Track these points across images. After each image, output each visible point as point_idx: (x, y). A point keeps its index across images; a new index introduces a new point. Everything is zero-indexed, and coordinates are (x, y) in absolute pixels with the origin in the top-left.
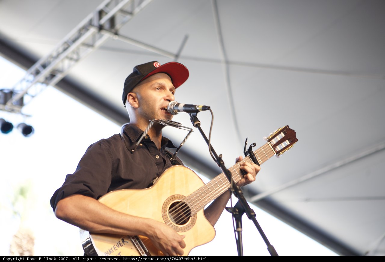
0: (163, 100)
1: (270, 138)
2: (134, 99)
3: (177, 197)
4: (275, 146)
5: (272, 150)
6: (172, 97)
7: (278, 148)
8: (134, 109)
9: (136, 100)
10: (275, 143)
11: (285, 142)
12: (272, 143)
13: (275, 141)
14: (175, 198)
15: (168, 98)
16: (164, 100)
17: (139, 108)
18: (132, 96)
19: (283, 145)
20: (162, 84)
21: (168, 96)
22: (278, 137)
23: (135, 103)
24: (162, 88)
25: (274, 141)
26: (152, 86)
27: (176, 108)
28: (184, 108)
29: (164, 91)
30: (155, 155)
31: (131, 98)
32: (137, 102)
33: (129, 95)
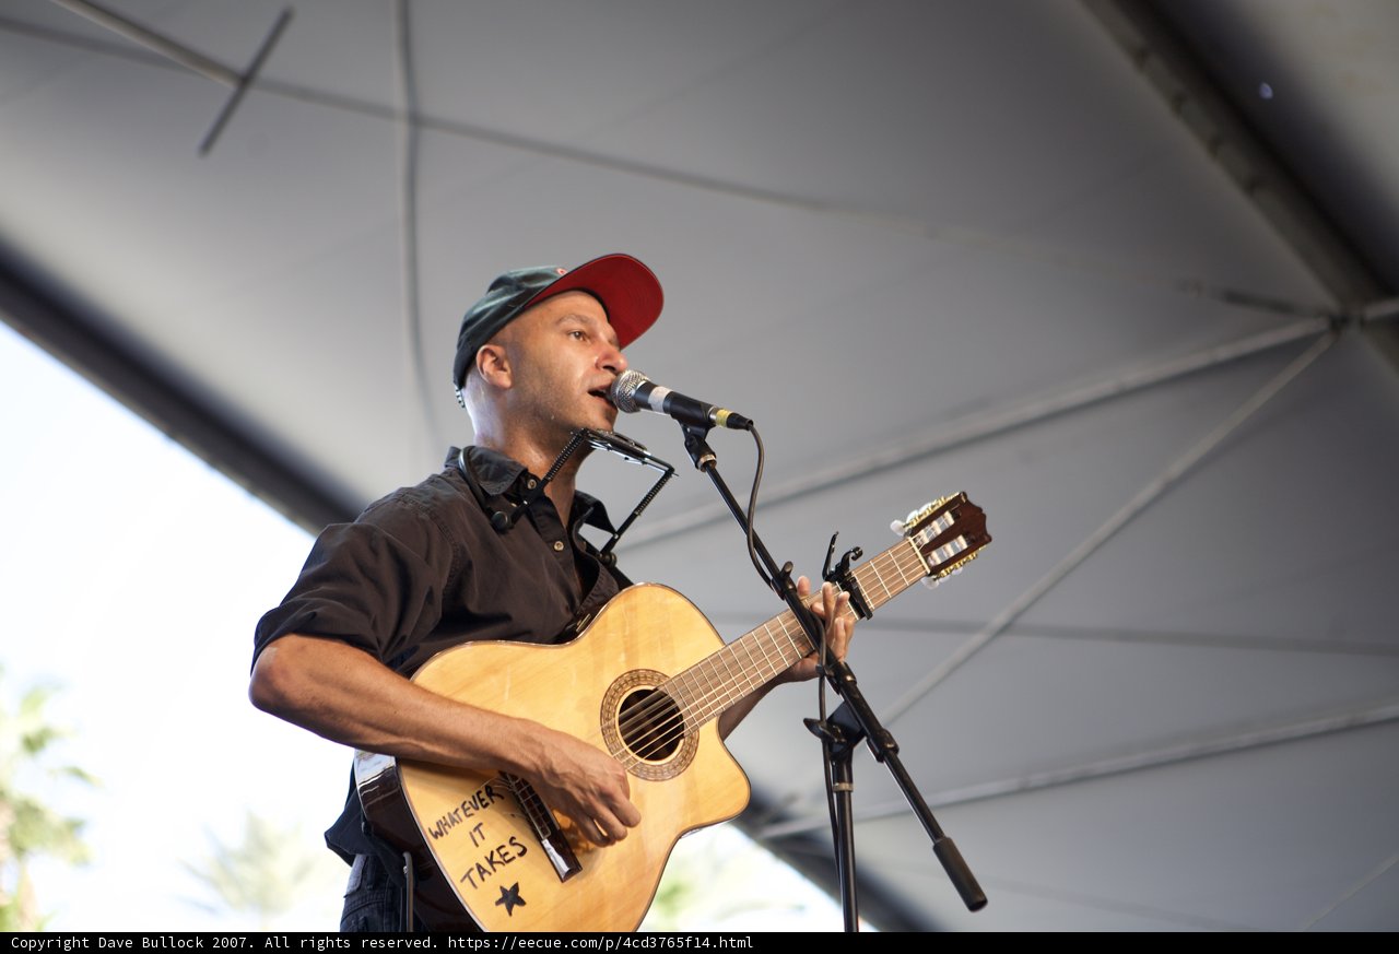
2: (498, 363)
3: (646, 677)
8: (495, 390)
9: (506, 365)
14: (639, 677)
15: (608, 363)
16: (598, 367)
17: (511, 390)
18: (493, 354)
23: (502, 372)
24: (588, 332)
27: (641, 397)
28: (668, 405)
29: (593, 343)
30: (553, 542)
31: (489, 359)
32: (509, 371)
33: (485, 351)
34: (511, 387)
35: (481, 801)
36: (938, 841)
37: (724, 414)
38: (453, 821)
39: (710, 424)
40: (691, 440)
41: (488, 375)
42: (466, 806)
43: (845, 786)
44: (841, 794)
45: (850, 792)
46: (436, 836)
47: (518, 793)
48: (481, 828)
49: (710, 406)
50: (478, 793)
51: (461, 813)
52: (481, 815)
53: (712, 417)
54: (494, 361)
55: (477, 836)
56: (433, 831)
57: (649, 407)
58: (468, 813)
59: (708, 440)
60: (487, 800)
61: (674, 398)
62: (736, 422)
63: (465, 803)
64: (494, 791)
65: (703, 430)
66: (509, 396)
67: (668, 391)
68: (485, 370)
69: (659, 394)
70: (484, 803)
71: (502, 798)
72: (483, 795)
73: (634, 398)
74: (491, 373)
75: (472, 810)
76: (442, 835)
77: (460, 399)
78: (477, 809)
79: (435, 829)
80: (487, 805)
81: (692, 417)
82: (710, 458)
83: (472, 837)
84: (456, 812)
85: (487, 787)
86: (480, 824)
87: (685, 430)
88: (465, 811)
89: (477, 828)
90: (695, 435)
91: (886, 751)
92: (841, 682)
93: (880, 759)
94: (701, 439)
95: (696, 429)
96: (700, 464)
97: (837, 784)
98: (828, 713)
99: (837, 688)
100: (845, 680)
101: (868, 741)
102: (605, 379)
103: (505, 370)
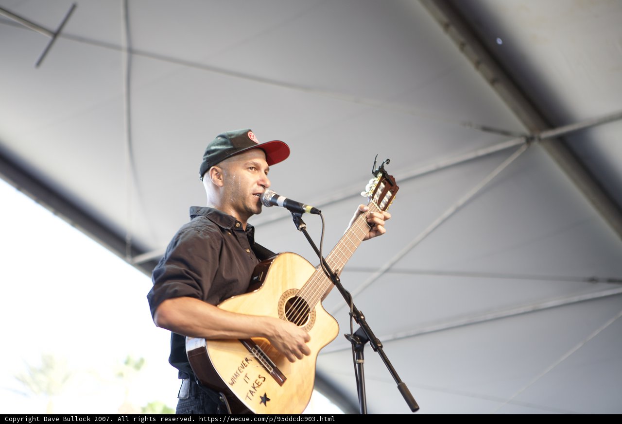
0: (256, 185)
2: (218, 175)
6: (268, 183)
8: (216, 187)
9: (221, 177)
15: (262, 183)
16: (258, 184)
17: (223, 187)
18: (216, 170)
20: (257, 163)
21: (263, 180)
23: (219, 180)
24: (257, 168)
26: (246, 164)
27: (274, 200)
28: (285, 204)
31: (215, 172)
32: (223, 179)
33: (213, 169)
34: (222, 186)
36: (399, 384)
37: (308, 208)
39: (303, 212)
40: (296, 218)
43: (361, 361)
44: (360, 364)
45: (363, 363)
49: (303, 204)
53: (304, 209)
54: (216, 174)
57: (277, 205)
59: (302, 218)
61: (287, 201)
62: (315, 211)
65: (300, 214)
66: (222, 190)
67: (285, 198)
68: (212, 178)
69: (281, 200)
73: (271, 201)
74: (215, 179)
81: (295, 209)
82: (303, 226)
87: (293, 214)
90: (297, 216)
91: (378, 347)
92: (359, 319)
93: (375, 350)
94: (300, 218)
95: (297, 214)
96: (299, 229)
97: (358, 360)
98: (354, 332)
99: (358, 321)
100: (361, 318)
101: (370, 343)
102: (260, 190)
103: (221, 179)
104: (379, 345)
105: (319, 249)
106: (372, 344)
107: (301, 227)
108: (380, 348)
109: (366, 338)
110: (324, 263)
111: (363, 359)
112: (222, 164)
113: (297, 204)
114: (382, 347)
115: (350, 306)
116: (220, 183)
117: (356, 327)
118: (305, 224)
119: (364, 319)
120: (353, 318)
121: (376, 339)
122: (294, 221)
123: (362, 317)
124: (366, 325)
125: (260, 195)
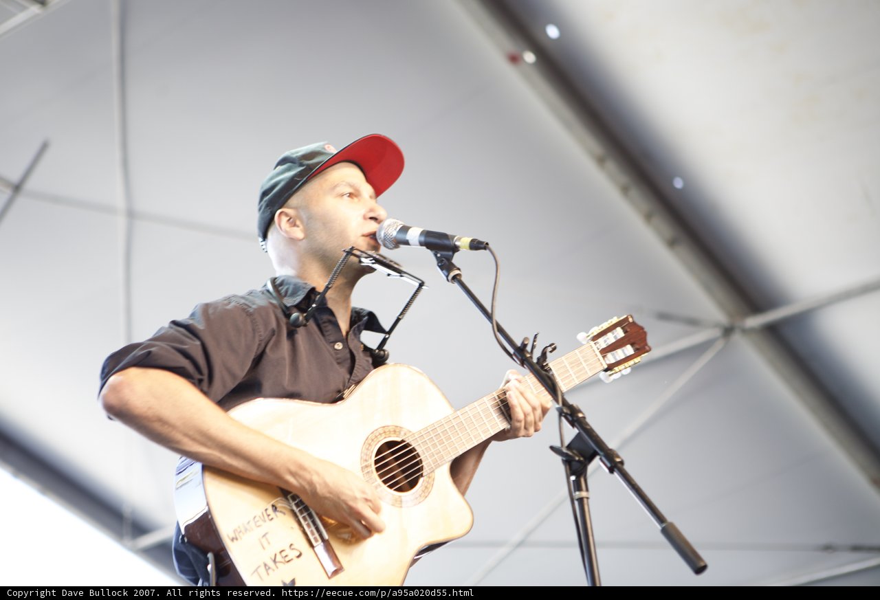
0: (360, 219)
1: (595, 334)
2: (292, 221)
3: (395, 431)
4: (604, 352)
5: (599, 359)
6: (381, 213)
7: (611, 358)
8: (292, 241)
9: (298, 223)
10: (604, 346)
11: (624, 348)
12: (598, 345)
13: (605, 341)
14: (389, 431)
15: (372, 215)
16: (365, 218)
17: (304, 240)
18: (286, 215)
19: (620, 354)
20: (355, 184)
21: (371, 210)
22: (610, 335)
23: (295, 228)
24: (355, 193)
25: (603, 342)
26: (333, 189)
27: (401, 236)
28: (422, 239)
29: (359, 200)
30: (335, 342)
31: (284, 218)
32: (301, 227)
33: (280, 213)
34: (303, 239)
35: (269, 515)
36: (664, 525)
37: (466, 240)
38: (246, 530)
39: (455, 249)
40: (442, 261)
41: (286, 232)
42: (257, 519)
43: (584, 494)
44: (581, 500)
45: (587, 498)
46: (232, 540)
47: (297, 510)
48: (267, 536)
49: (455, 236)
50: (266, 510)
51: (252, 523)
52: (267, 526)
53: (457, 243)
54: (288, 221)
55: (264, 540)
56: (231, 537)
57: (407, 243)
58: (258, 524)
59: (454, 260)
60: (273, 515)
61: (426, 234)
62: (476, 245)
63: (255, 517)
64: (278, 509)
65: (450, 253)
66: (303, 244)
67: (420, 230)
68: (283, 228)
70: (270, 517)
71: (284, 514)
72: (270, 511)
73: (395, 237)
74: (288, 229)
75: (261, 523)
76: (237, 539)
77: (264, 247)
78: (265, 521)
79: (232, 535)
80: (272, 519)
81: (440, 245)
83: (261, 542)
84: (249, 523)
85: (273, 506)
86: (266, 534)
87: (436, 255)
88: (256, 523)
89: (264, 536)
90: (445, 258)
91: (615, 465)
92: (575, 418)
93: (611, 470)
94: (449, 259)
95: (445, 253)
96: (450, 278)
97: (577, 493)
98: (567, 442)
99: (572, 424)
100: (577, 417)
101: (601, 459)
102: (372, 227)
103: (298, 226)
104: (618, 460)
105: (489, 309)
106: (604, 459)
107: (452, 274)
108: (619, 465)
109: (592, 451)
110: (500, 330)
111: (587, 490)
112: (294, 201)
113: (445, 236)
114: (622, 463)
115: (556, 400)
116: (298, 233)
117: (571, 433)
118: (459, 269)
119: (584, 418)
120: (563, 419)
121: (611, 450)
122: (439, 266)
123: (580, 415)
124: (588, 427)
125: (373, 236)
